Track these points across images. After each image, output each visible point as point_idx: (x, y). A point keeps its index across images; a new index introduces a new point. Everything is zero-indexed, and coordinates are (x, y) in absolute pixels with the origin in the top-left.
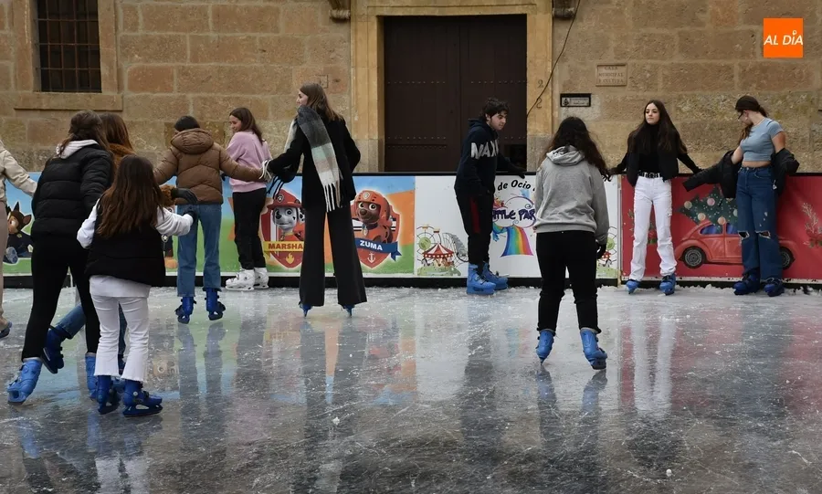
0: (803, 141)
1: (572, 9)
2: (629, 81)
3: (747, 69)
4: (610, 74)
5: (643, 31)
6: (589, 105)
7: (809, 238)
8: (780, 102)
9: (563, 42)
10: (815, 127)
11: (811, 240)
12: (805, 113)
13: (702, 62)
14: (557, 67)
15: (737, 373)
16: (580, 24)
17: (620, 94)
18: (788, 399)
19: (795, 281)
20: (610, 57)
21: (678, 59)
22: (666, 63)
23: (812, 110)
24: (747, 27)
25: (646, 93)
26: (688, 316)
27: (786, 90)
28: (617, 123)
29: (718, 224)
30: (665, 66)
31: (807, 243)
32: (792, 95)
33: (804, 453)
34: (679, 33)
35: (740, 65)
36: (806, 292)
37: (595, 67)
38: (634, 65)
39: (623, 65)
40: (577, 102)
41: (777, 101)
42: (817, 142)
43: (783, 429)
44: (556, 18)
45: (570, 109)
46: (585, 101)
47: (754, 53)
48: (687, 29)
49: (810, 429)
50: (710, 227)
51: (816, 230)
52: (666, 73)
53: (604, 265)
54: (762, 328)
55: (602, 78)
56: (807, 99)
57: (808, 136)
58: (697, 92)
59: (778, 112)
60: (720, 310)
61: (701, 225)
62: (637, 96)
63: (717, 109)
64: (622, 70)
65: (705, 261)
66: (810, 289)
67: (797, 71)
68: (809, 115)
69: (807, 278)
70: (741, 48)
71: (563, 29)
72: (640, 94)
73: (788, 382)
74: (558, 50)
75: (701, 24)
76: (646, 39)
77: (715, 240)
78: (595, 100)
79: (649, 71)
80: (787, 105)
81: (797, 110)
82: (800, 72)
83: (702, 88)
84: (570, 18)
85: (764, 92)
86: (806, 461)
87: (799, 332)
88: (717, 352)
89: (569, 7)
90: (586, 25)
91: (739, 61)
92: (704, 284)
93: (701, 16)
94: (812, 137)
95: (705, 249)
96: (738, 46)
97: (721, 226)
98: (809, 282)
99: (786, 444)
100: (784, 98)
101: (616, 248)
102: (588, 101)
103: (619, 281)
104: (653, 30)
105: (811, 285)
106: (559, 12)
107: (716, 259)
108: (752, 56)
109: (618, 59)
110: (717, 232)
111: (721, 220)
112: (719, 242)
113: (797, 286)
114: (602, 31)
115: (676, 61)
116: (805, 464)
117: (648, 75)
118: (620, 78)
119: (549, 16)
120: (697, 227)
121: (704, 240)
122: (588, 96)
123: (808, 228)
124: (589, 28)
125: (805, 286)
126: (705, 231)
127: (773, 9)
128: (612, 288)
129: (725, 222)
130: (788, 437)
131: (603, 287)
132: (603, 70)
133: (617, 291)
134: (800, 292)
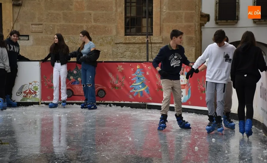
0: (110, 55)
1: (20, 2)
2: (44, 30)
3: (89, 27)
4: (36, 28)
5: (49, 11)
6: (28, 39)
7: (111, 86)
8: (101, 40)
9: (17, 14)
10: (114, 49)
11: (112, 86)
12: (110, 44)
13: (72, 24)
14: (15, 24)
15: (84, 132)
16: (24, 8)
17: (40, 36)
18: (102, 139)
19: (106, 102)
20: (36, 21)
21: (63, 23)
22: (58, 24)
23: (113, 43)
24: (88, 11)
25: (51, 36)
26: (66, 114)
27: (103, 35)
28: (40, 46)
29: (78, 80)
30: (58, 26)
31: (110, 87)
32: (105, 37)
33: (107, 155)
34: (63, 13)
35: (86, 26)
36: (110, 106)
37: (30, 25)
38: (46, 24)
39: (41, 24)
40: (23, 38)
41: (100, 39)
42: (114, 55)
43: (100, 148)
44: (14, 5)
45: (21, 41)
46: (27, 38)
47: (91, 21)
48: (65, 11)
49: (110, 148)
50: (75, 82)
51: (113, 83)
52: (58, 28)
53: (34, 97)
54: (94, 118)
55: (33, 29)
56: (111, 39)
57: (111, 53)
58: (70, 36)
59: (101, 43)
60: (79, 112)
61: (71, 81)
62: (47, 37)
63: (78, 42)
64: (40, 26)
65: (73, 95)
66: (112, 105)
67: (107, 28)
68: (112, 45)
69: (111, 101)
70: (86, 19)
71: (17, 9)
72: (48, 36)
73: (102, 134)
74: (15, 18)
75: (71, 10)
76: (50, 14)
77: (77, 87)
78: (31, 37)
79: (52, 27)
80: (104, 41)
81: (107, 43)
82: (108, 29)
83: (72, 34)
84: (19, 5)
85: (95, 36)
86: (107, 158)
87: (107, 119)
88: (77, 125)
89: (19, 1)
90: (26, 9)
91: (86, 24)
92: (73, 104)
93: (71, 7)
94: (113, 53)
95: (73, 90)
96: (85, 18)
97: (79, 81)
98: (112, 102)
99: (101, 153)
100: (102, 39)
101: (39, 90)
102: (28, 38)
103: (40, 103)
104: (52, 11)
105: (112, 103)
106: (15, 3)
107: (77, 94)
108: (90, 22)
109: (39, 22)
110: (78, 84)
111: (79, 79)
112: (78, 88)
113: (107, 104)
114: (33, 11)
115: (62, 23)
116: (107, 159)
117: (51, 28)
118: (40, 29)
119: (11, 4)
120: (70, 82)
121: (72, 87)
122: (28, 36)
123: (111, 82)
124: (27, 9)
125: (110, 104)
126: (73, 83)
127: (97, 5)
128: (37, 105)
129: (80, 80)
130: (101, 151)
131: (34, 105)
132: (34, 26)
133: (39, 107)
134: (108, 106)
